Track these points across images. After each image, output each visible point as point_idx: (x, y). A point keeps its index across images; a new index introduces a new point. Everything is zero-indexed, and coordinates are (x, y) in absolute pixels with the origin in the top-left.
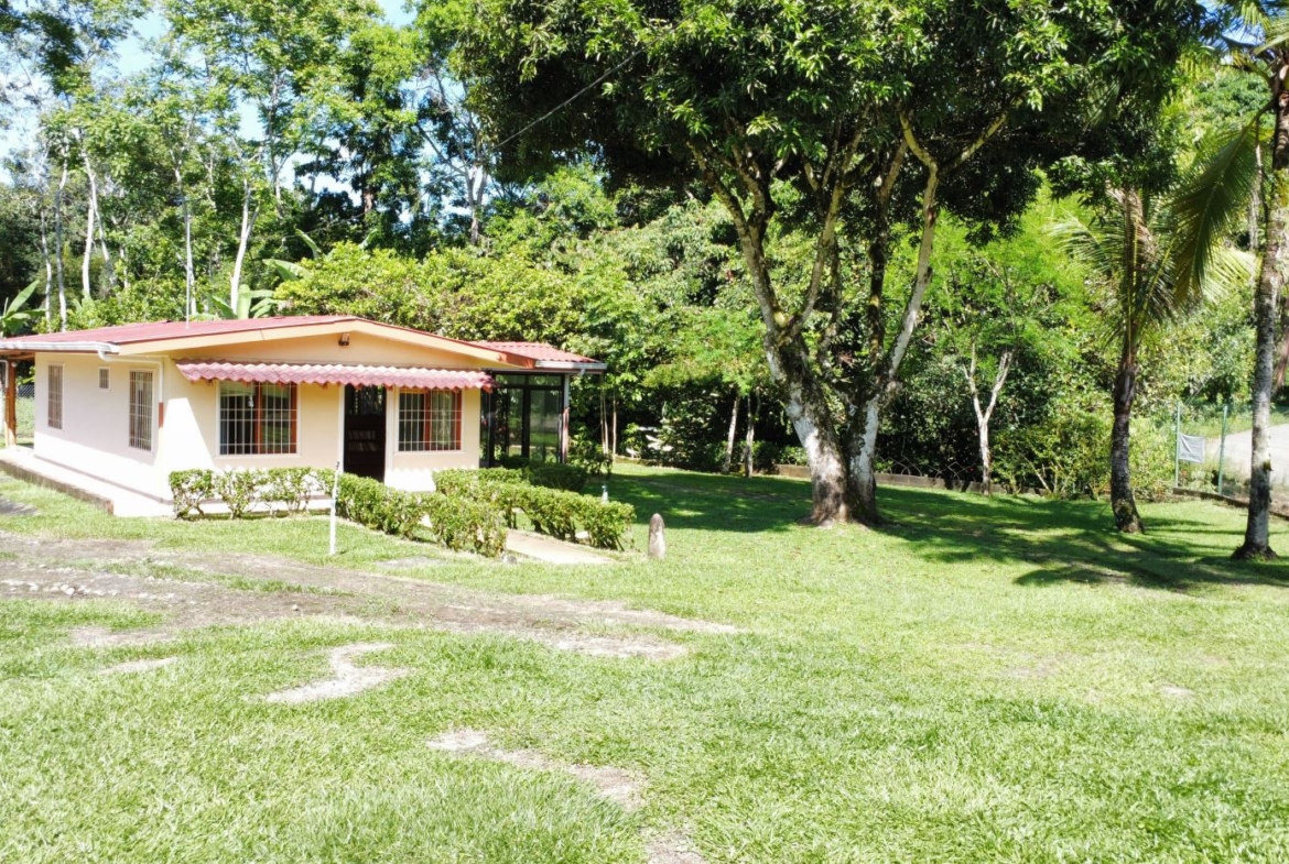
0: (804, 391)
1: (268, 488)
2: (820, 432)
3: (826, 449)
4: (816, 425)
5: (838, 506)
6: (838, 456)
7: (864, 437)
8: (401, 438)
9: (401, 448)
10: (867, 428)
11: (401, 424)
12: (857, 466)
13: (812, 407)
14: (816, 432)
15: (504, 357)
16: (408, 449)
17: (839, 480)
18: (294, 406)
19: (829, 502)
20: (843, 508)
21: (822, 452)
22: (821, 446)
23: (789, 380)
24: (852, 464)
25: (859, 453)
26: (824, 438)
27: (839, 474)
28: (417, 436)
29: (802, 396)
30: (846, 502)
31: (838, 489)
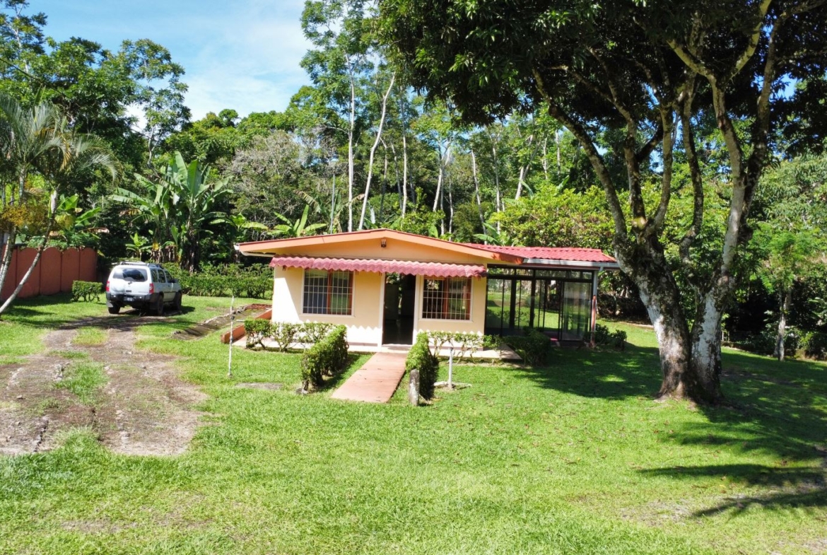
0: (650, 283)
1: (303, 335)
2: (665, 319)
3: (670, 333)
4: (661, 312)
5: (677, 384)
6: (681, 340)
7: (703, 325)
8: (424, 310)
9: (424, 316)
10: (705, 317)
11: (425, 300)
12: (697, 351)
13: (658, 297)
14: (662, 318)
15: (497, 255)
16: (429, 317)
17: (679, 361)
18: (351, 285)
19: (670, 379)
20: (680, 386)
21: (667, 335)
22: (666, 331)
23: (635, 273)
24: (693, 348)
25: (698, 339)
26: (669, 324)
27: (679, 355)
28: (434, 308)
29: (649, 287)
30: (684, 381)
31: (677, 367)
